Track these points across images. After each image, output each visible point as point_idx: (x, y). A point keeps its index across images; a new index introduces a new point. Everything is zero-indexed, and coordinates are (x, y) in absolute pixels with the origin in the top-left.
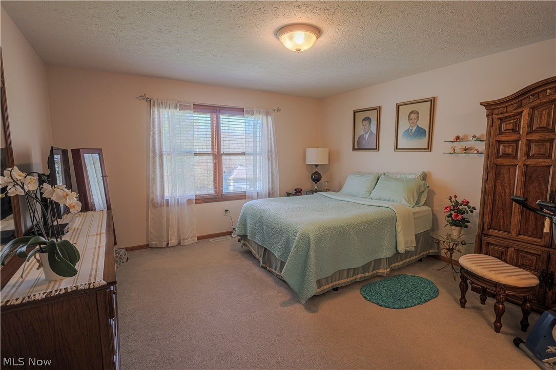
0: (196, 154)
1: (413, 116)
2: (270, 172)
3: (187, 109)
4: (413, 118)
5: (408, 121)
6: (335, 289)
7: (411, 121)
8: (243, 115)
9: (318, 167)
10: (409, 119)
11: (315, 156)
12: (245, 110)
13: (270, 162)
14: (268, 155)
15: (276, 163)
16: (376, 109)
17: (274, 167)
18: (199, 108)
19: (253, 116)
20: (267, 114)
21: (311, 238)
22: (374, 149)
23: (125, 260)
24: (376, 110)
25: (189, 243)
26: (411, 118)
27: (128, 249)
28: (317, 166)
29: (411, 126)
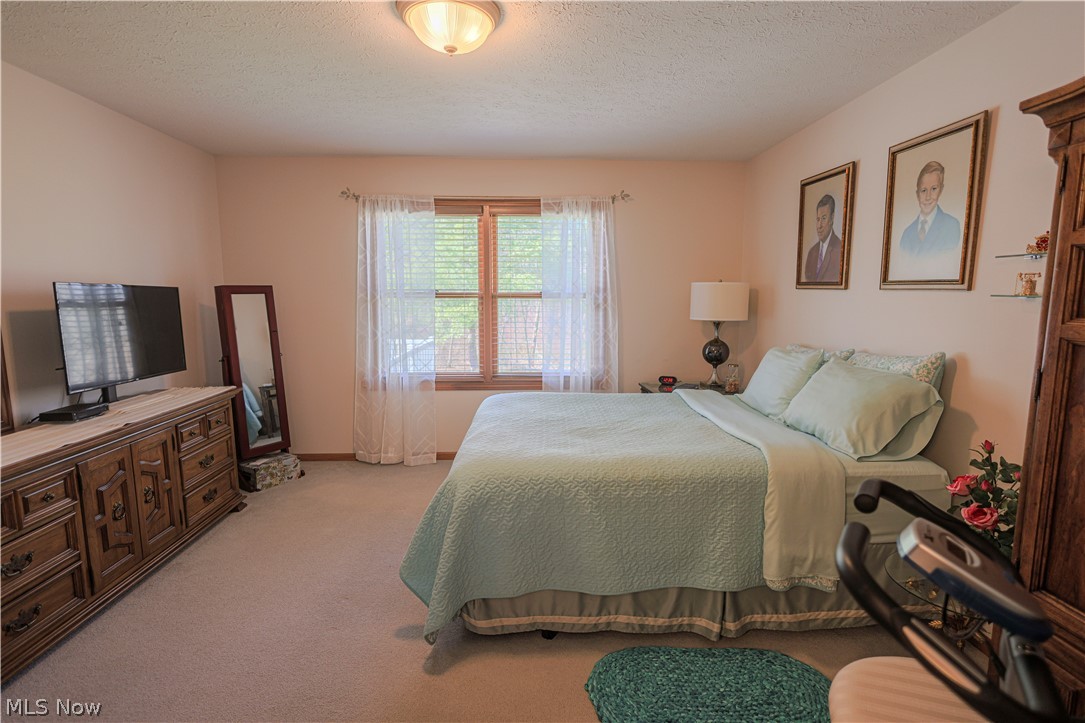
0: (439, 295)
1: (930, 179)
2: (601, 334)
3: (424, 209)
4: (929, 188)
5: (915, 195)
6: (549, 635)
7: (923, 195)
8: (538, 213)
9: (722, 328)
10: (918, 192)
11: (710, 302)
12: (542, 202)
13: (601, 313)
14: (596, 299)
15: (613, 316)
16: (844, 171)
17: (610, 325)
18: (446, 206)
19: (561, 215)
20: (595, 206)
21: (458, 495)
22: (836, 284)
23: (294, 474)
24: (844, 175)
25: (419, 463)
26: (923, 187)
27: (303, 458)
28: (717, 324)
29: (922, 212)
